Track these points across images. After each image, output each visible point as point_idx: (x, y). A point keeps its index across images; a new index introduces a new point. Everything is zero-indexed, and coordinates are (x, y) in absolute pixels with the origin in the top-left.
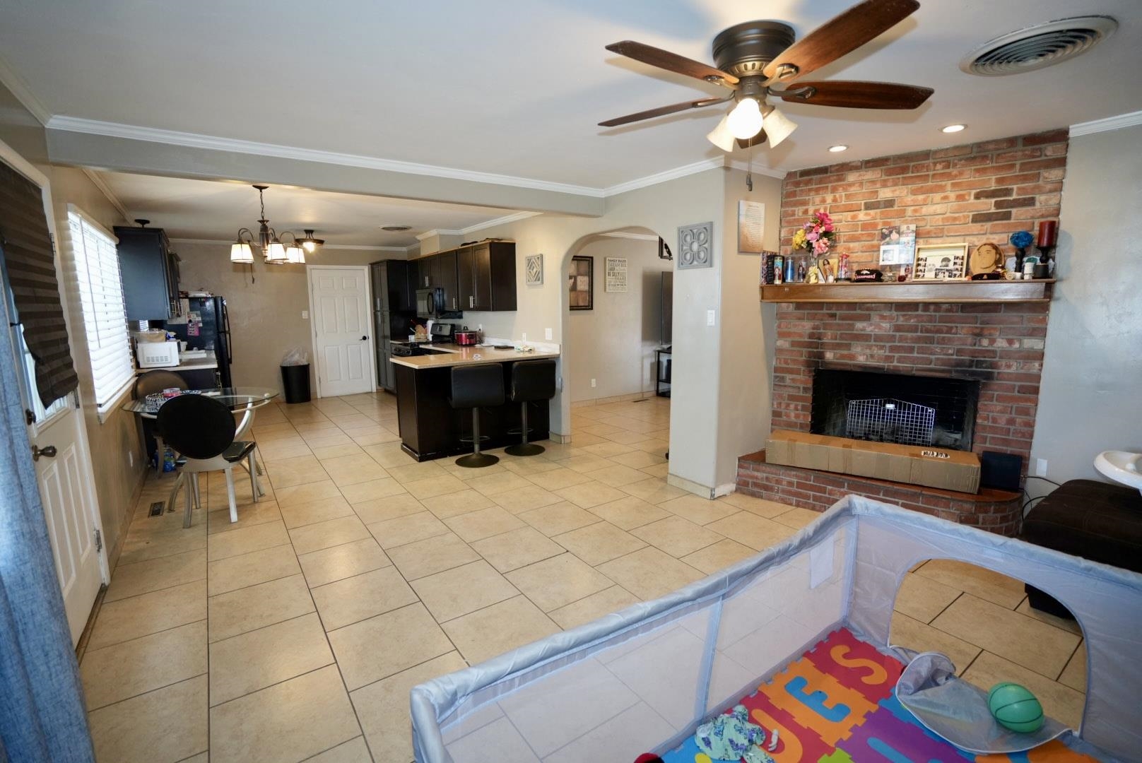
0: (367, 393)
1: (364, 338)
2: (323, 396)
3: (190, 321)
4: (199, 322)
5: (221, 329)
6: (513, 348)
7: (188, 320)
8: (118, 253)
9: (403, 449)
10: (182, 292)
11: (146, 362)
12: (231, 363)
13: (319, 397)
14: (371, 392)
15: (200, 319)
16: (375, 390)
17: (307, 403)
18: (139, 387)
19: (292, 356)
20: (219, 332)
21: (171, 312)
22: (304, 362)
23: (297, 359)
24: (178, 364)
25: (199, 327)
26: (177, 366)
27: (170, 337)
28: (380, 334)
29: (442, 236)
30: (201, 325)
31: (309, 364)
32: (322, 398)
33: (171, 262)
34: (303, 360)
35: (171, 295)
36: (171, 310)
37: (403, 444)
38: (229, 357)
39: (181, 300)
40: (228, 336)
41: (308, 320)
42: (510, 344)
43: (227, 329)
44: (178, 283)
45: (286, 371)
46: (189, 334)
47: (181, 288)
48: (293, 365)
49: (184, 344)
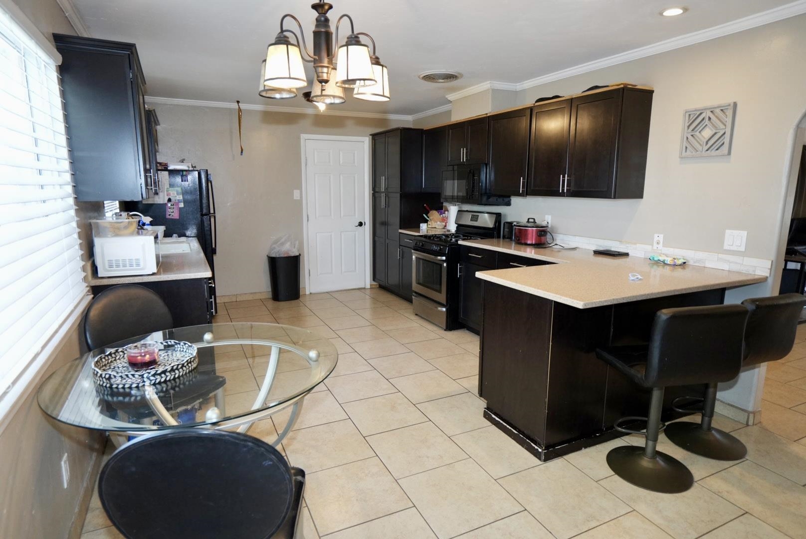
0: (359, 289)
1: (361, 224)
2: (313, 291)
3: (169, 200)
4: (179, 201)
5: (205, 211)
6: (627, 255)
7: (166, 199)
8: (62, 82)
9: (486, 416)
10: (160, 164)
11: (107, 267)
12: (215, 253)
13: (308, 293)
14: (364, 288)
15: (181, 197)
16: (368, 286)
17: (294, 302)
18: (93, 313)
19: (283, 244)
20: (202, 215)
21: (147, 188)
22: (294, 253)
23: (287, 249)
24: (155, 271)
25: (180, 208)
26: (153, 274)
27: (144, 224)
28: (378, 220)
29: (495, 91)
30: (182, 205)
31: (300, 255)
32: (311, 293)
33: (149, 122)
34: (294, 250)
35: (148, 167)
36: (147, 185)
37: (488, 408)
38: (214, 246)
39: (159, 172)
40: (212, 220)
41: (301, 201)
42: (621, 249)
43: (212, 211)
44: (156, 151)
45: (273, 262)
46: (168, 217)
47: (160, 159)
48: (282, 256)
49: (161, 229)
